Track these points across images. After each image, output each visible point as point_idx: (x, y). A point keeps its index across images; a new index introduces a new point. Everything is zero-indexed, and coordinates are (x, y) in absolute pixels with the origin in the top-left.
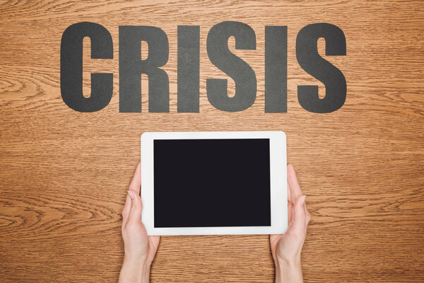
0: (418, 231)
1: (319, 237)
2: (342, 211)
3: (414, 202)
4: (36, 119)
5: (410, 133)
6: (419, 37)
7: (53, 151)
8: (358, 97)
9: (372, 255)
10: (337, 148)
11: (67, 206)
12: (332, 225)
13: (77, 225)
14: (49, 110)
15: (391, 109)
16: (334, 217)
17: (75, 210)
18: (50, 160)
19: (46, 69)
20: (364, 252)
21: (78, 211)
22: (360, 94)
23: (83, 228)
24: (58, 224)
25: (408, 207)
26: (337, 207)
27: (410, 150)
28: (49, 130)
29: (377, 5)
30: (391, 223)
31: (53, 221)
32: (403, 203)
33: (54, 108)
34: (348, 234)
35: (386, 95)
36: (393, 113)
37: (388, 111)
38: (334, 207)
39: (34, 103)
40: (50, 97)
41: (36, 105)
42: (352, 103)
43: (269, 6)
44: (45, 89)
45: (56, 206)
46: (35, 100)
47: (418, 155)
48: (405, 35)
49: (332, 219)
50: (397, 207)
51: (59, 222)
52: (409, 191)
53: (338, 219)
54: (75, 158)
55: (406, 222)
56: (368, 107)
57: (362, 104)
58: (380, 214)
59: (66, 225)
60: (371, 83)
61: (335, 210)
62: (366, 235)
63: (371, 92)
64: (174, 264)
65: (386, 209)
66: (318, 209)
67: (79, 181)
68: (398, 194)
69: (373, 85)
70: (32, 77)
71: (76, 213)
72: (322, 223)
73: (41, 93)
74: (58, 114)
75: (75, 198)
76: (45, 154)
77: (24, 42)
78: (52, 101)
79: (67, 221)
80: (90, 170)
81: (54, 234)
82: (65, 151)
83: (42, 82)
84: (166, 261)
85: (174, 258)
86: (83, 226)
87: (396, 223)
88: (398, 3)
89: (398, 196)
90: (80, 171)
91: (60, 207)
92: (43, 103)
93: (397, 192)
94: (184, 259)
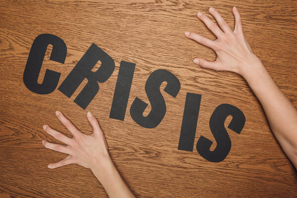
0: (248, 183)
1: (183, 177)
2: (201, 162)
3: (250, 164)
4: (5, 65)
5: (255, 118)
6: (271, 55)
7: (13, 89)
8: (224, 87)
9: (216, 195)
10: (204, 119)
11: (17, 128)
12: (192, 170)
13: (21, 141)
14: (15, 61)
15: (245, 99)
16: (194, 165)
17: (22, 131)
18: (10, 95)
19: (18, 33)
20: (211, 192)
21: (23, 132)
22: (225, 86)
23: (25, 144)
24: (8, 138)
25: (245, 167)
26: (197, 159)
27: (253, 129)
28: (13, 74)
29: (247, 28)
30: (232, 175)
31: (5, 136)
32: (242, 163)
33: (18, 60)
34: (202, 178)
35: (243, 89)
36: (245, 102)
37: (242, 100)
38: (195, 159)
39: (6, 55)
40: (17, 52)
41: (7, 56)
42: (219, 91)
43: (175, 17)
44: (14, 46)
45: (9, 126)
46: (7, 52)
47: (257, 133)
48: (262, 52)
49: (193, 167)
50: (238, 165)
51: (10, 137)
52: (247, 156)
53: (197, 167)
54: (27, 96)
55: (242, 177)
56: (229, 96)
57: (226, 93)
58: (225, 168)
59: (14, 140)
60: (234, 80)
61: (196, 161)
62: (214, 180)
63: (233, 86)
64: (82, 178)
65: (230, 165)
66: (185, 158)
67: (28, 112)
68: (240, 157)
69: (236, 81)
70: (7, 37)
71: (22, 133)
72: (186, 168)
73: (11, 49)
74: (21, 64)
75: (23, 123)
76: (7, 90)
77: (6, 13)
78: (18, 56)
79: (15, 137)
80: (36, 106)
81: (5, 145)
82: (22, 90)
83: (13, 41)
84: (77, 175)
85: (83, 174)
86: (26, 143)
87: (235, 176)
88: (261, 30)
89: (239, 158)
90: (29, 105)
91: (12, 127)
92: (11, 56)
93: (239, 155)
94: (89, 176)
